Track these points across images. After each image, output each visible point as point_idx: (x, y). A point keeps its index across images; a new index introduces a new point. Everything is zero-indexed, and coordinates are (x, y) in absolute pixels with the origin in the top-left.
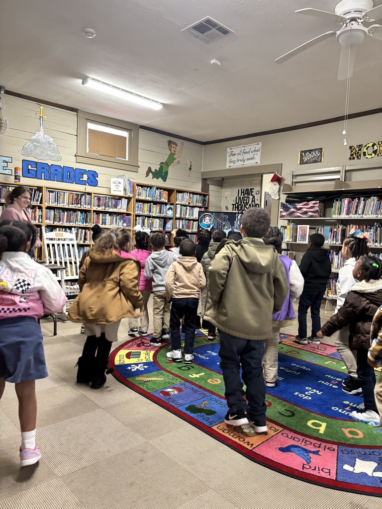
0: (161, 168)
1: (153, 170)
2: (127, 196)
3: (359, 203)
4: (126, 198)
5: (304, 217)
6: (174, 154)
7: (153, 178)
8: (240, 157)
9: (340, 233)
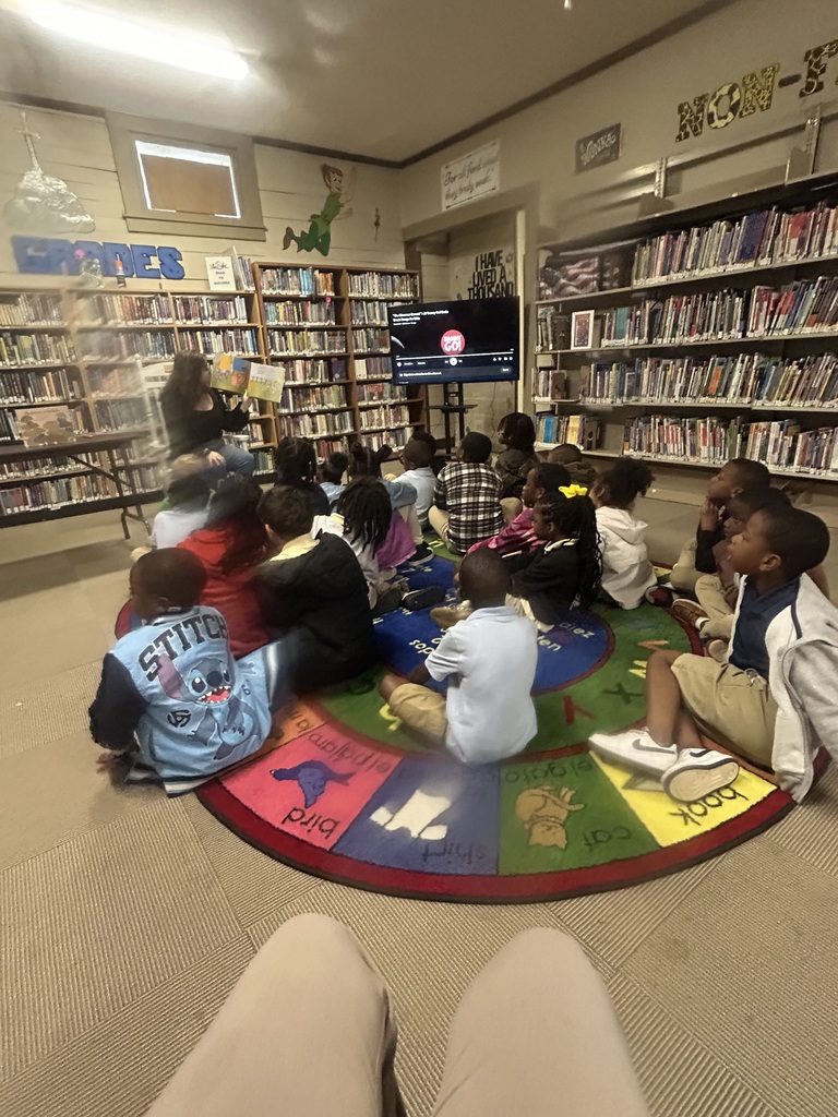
0: (314, 228)
1: (298, 234)
2: (243, 292)
3: (687, 243)
4: (242, 296)
5: (583, 294)
6: (338, 195)
7: (299, 250)
8: (464, 183)
9: (647, 319)
